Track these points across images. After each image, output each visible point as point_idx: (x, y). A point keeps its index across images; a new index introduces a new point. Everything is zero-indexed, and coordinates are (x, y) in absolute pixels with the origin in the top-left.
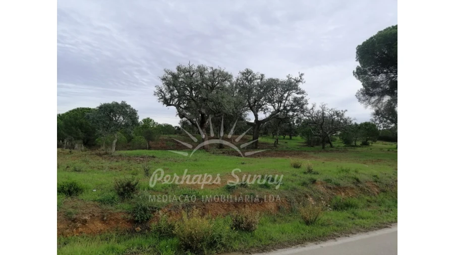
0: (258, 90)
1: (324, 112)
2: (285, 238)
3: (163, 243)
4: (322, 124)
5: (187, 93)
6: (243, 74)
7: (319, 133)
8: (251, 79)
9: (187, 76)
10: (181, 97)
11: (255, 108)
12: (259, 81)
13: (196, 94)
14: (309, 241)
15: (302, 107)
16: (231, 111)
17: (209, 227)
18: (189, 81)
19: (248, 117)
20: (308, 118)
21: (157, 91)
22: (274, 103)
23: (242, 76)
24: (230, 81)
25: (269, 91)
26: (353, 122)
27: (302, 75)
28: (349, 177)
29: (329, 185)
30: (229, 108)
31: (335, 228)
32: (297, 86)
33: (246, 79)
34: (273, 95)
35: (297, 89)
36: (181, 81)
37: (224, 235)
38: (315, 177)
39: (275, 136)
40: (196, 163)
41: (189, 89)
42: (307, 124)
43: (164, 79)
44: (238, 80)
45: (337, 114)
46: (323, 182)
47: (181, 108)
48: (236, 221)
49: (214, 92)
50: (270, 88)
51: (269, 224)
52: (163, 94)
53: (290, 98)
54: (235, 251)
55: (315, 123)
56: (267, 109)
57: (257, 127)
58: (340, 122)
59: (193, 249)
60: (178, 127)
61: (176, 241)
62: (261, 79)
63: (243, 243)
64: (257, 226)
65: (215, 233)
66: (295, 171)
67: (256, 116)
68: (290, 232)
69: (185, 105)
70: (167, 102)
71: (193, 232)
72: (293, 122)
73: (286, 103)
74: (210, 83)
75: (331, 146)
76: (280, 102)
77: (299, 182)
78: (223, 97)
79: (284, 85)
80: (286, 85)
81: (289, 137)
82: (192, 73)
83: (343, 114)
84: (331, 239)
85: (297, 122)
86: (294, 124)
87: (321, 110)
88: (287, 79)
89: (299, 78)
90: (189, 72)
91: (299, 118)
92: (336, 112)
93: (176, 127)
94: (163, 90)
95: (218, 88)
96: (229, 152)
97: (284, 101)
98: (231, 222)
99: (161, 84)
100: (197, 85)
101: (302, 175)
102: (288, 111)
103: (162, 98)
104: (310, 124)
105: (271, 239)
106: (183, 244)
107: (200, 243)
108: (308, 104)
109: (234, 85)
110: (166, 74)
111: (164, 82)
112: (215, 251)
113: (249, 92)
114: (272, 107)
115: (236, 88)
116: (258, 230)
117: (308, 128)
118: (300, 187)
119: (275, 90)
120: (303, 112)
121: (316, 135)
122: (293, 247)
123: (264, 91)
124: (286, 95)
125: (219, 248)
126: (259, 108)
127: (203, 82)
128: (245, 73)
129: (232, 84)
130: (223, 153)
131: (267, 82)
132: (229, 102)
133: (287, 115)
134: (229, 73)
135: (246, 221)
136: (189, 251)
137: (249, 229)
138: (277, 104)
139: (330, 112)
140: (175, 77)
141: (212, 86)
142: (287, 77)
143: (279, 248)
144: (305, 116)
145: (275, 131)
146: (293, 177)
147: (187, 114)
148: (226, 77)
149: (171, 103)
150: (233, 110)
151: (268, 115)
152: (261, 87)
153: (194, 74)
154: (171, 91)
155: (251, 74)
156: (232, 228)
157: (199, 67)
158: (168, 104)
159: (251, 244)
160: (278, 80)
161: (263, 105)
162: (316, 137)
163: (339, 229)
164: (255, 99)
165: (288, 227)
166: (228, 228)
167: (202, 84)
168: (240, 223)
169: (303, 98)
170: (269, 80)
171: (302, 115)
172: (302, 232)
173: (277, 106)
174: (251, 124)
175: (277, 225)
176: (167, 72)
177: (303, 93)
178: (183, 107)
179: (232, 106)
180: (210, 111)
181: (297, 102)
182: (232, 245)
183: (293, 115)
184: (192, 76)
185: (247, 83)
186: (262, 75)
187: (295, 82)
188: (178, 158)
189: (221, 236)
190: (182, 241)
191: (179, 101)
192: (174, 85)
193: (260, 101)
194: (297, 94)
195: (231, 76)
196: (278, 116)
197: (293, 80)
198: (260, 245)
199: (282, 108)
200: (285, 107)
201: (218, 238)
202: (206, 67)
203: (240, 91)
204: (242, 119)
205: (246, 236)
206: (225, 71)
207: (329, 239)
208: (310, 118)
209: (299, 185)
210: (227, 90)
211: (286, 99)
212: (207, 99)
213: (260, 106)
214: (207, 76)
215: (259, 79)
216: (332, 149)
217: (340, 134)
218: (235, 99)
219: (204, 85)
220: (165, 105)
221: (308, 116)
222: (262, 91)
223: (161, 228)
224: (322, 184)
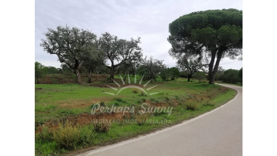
0: (114, 46)
1: (152, 61)
2: (126, 134)
3: (44, 146)
4: (150, 68)
5: (65, 46)
6: (104, 35)
7: (149, 73)
8: (109, 39)
9: (65, 34)
10: (61, 48)
11: (112, 58)
12: (114, 40)
13: (71, 47)
14: (140, 135)
15: (139, 58)
16: (96, 58)
17: (78, 132)
18: (67, 38)
19: (107, 63)
20: (143, 64)
21: (42, 43)
22: (123, 54)
23: (103, 36)
24: (95, 39)
25: (120, 47)
26: (167, 67)
27: (140, 38)
28: (163, 98)
29: (153, 102)
30: (94, 57)
31: (155, 126)
32: (137, 45)
33: (106, 38)
34: (122, 50)
35: (136, 47)
36: (61, 37)
37: (88, 136)
38: (144, 98)
39: (124, 75)
40: (72, 92)
41: (66, 43)
42: (142, 68)
43: (47, 35)
44: (100, 39)
45: (159, 62)
46: (150, 101)
47: (61, 55)
48: (97, 127)
49: (84, 46)
50: (121, 45)
51: (118, 127)
52: (47, 46)
53: (133, 52)
54: (95, 145)
55: (147, 67)
56: (119, 58)
57: (113, 69)
58: (160, 67)
59: (66, 147)
60: (60, 69)
61: (54, 143)
62: (115, 40)
63: (101, 140)
64: (110, 129)
65: (82, 136)
66: (135, 95)
67: (112, 62)
68: (130, 130)
69: (64, 54)
70: (50, 51)
71: (66, 136)
72: (135, 66)
73: (130, 55)
74: (82, 40)
75: (155, 81)
76: (127, 54)
77: (136, 101)
78: (90, 50)
79: (129, 44)
80: (130, 44)
81: (132, 75)
82: (68, 32)
83: (162, 62)
84: (152, 132)
85: (137, 66)
86: (135, 68)
87: (150, 60)
88: (131, 40)
89: (138, 40)
90: (67, 31)
91: (138, 64)
92: (158, 61)
93: (58, 69)
94: (47, 42)
95: (87, 43)
96: (94, 85)
97: (129, 54)
98: (93, 128)
99: (46, 39)
100: (72, 41)
101: (138, 97)
102: (131, 60)
103: (46, 48)
104: (144, 68)
105: (119, 136)
106: (59, 145)
107: (72, 142)
108: (143, 56)
109: (98, 42)
110: (49, 31)
111: (47, 37)
112: (82, 147)
113: (108, 46)
114: (122, 57)
115: (99, 44)
116: (110, 131)
117: (143, 70)
118: (137, 104)
119: (124, 46)
120: (140, 61)
121: (147, 74)
122: (131, 139)
123: (117, 47)
124: (130, 50)
125: (85, 145)
126: (115, 57)
127: (76, 39)
128: (105, 35)
129: (97, 42)
130: (91, 85)
131: (119, 41)
132: (94, 52)
133: (131, 62)
134: (94, 34)
135: (103, 126)
136: (64, 149)
137: (104, 131)
138: (125, 55)
139: (155, 61)
140: (56, 34)
141: (83, 41)
142: (131, 39)
143: (123, 141)
144: (141, 63)
145: (124, 72)
146: (133, 98)
147: (66, 60)
148: (93, 36)
149: (54, 52)
150: (97, 58)
151: (120, 62)
152: (115, 45)
153: (70, 33)
154: (53, 44)
155: (109, 36)
156: (94, 131)
157: (73, 29)
158: (52, 53)
159: (106, 140)
160: (125, 41)
161: (117, 56)
162: (147, 75)
163: (157, 126)
164: (111, 51)
165: (129, 128)
166: (91, 131)
167: (76, 40)
168: (99, 128)
169: (140, 52)
170: (120, 40)
171: (139, 62)
172: (137, 130)
173: (125, 56)
174: (109, 67)
175: (123, 127)
176: (50, 30)
177: (140, 49)
178: (63, 55)
179: (97, 55)
180: (82, 59)
181: (137, 55)
182: (93, 142)
183: (135, 63)
184: (68, 34)
185: (106, 41)
186: (116, 37)
187: (136, 42)
188: (59, 89)
189: (86, 137)
190: (59, 143)
191: (60, 50)
192: (55, 39)
193: (115, 53)
194: (137, 49)
195: (95, 36)
196: (126, 62)
197: (134, 41)
198: (111, 140)
199: (128, 58)
200: (130, 58)
201: (84, 138)
202: (78, 29)
203: (102, 46)
204: (104, 64)
205: (103, 135)
206: (92, 32)
207: (151, 132)
208: (144, 64)
209: (136, 103)
210: (93, 45)
211: (130, 53)
212: (79, 50)
213: (115, 56)
214: (79, 35)
215: (114, 39)
216: (156, 82)
217: (160, 74)
218: (98, 51)
219: (78, 41)
220: (49, 53)
221: (143, 63)
222: (116, 47)
223: (43, 136)
224: (149, 101)
